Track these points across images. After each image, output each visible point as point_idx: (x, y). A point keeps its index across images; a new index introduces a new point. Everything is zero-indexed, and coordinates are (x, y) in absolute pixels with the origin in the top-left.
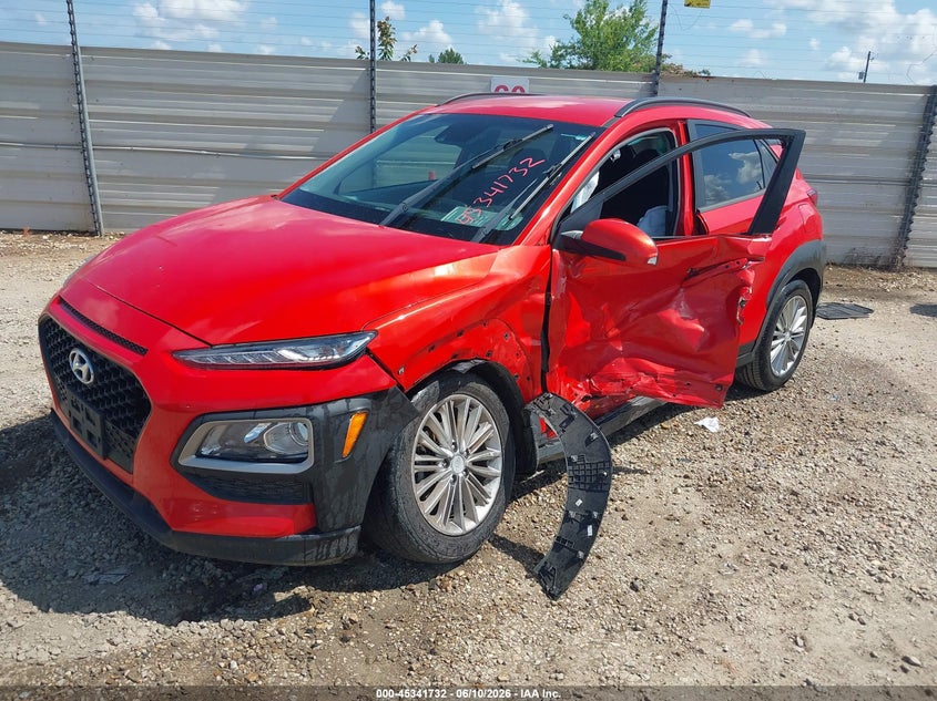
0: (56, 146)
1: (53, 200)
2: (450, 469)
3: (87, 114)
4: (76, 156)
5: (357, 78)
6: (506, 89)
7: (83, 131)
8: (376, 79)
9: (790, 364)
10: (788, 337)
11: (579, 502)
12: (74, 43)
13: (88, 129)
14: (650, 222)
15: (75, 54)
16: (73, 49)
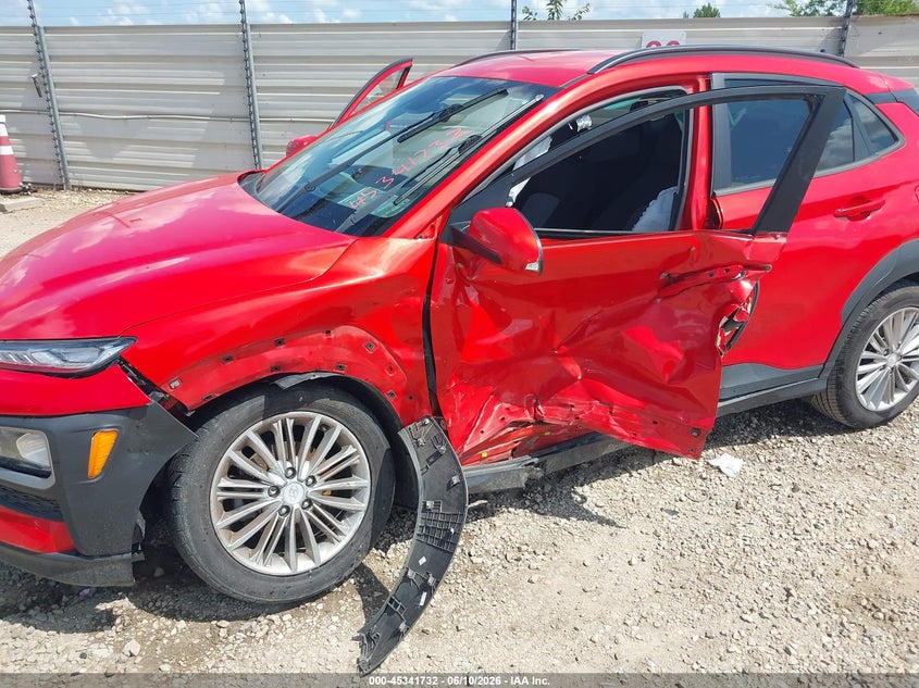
0: (231, 118)
1: (229, 169)
2: (279, 498)
3: (255, 89)
4: (246, 126)
5: (500, 40)
6: (658, 44)
7: (251, 104)
8: (517, 40)
9: (899, 397)
10: (893, 361)
11: (423, 561)
12: (243, 22)
13: (256, 103)
14: (662, 205)
15: (244, 32)
16: (243, 26)
